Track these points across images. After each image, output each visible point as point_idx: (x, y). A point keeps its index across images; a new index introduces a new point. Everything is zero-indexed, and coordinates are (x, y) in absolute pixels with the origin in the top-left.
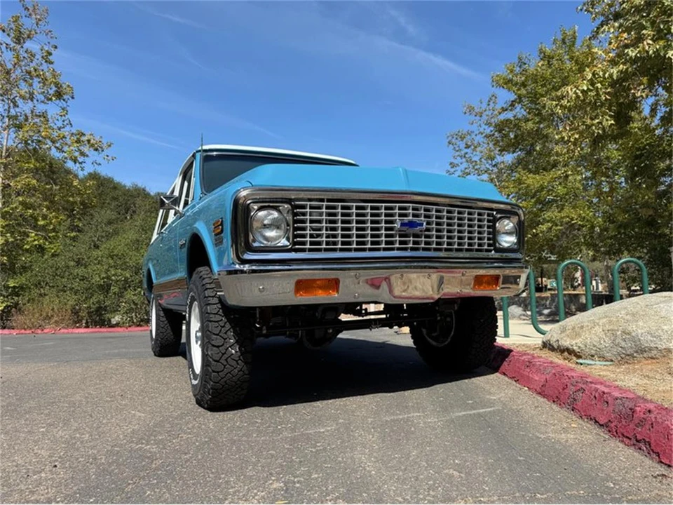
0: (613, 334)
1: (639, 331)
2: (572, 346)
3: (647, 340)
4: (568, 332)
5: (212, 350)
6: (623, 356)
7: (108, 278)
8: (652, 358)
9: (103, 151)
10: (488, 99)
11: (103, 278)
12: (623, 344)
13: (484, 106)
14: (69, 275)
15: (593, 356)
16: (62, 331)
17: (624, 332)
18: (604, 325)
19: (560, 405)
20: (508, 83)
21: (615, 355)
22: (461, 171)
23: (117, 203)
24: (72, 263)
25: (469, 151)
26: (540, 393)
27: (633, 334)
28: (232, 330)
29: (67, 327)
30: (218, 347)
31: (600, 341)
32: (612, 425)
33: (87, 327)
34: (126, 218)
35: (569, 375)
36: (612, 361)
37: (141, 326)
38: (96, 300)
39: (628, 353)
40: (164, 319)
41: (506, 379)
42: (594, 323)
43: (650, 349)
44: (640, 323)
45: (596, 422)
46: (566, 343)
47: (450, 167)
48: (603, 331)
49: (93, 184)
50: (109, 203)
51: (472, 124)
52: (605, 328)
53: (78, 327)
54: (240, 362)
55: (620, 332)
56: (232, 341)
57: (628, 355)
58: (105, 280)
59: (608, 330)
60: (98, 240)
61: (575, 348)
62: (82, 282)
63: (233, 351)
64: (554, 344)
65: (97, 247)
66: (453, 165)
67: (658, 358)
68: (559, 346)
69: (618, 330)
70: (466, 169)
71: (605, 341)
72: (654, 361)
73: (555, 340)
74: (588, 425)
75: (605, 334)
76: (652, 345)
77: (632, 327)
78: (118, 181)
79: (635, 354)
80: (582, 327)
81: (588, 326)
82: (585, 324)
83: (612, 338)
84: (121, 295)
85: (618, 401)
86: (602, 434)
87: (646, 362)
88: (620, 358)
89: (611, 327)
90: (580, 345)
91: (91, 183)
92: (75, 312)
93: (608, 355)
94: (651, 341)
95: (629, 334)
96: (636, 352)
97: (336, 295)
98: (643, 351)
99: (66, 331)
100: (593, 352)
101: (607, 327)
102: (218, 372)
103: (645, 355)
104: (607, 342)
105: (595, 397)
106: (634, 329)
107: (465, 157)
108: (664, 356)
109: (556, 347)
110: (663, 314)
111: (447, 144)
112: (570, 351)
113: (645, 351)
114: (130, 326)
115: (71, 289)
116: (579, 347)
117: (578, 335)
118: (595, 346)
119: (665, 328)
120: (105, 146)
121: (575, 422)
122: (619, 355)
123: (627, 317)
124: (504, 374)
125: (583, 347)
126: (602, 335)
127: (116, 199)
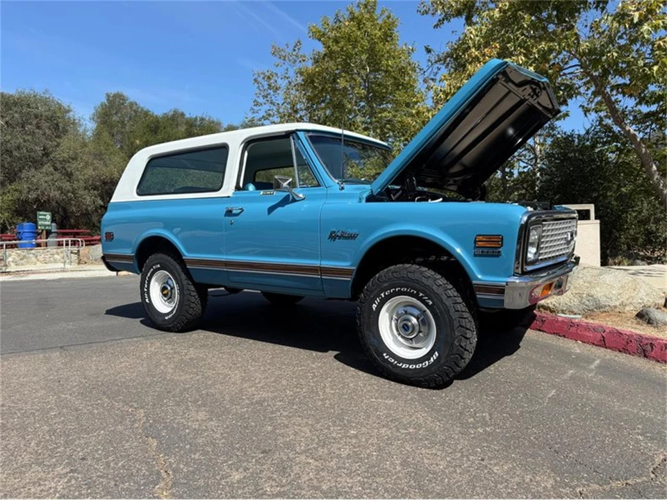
0: (580, 296)
1: (599, 295)
3: (603, 301)
6: (587, 311)
8: (605, 312)
10: (294, 44)
12: (587, 303)
13: (290, 50)
17: (588, 295)
19: (630, 353)
22: (266, 112)
27: (595, 296)
31: (570, 302)
36: (579, 314)
39: (591, 309)
40: (195, 294)
41: (545, 333)
43: (605, 306)
44: (597, 289)
47: (253, 104)
51: (278, 66)
59: (576, 294)
61: (550, 306)
66: (257, 104)
67: (609, 312)
69: (583, 294)
70: (269, 110)
71: (574, 301)
75: (574, 296)
76: (607, 304)
77: (593, 292)
79: (595, 310)
83: (579, 299)
87: (602, 315)
88: (584, 313)
89: (578, 291)
90: (555, 303)
93: (576, 310)
94: (606, 301)
95: (592, 296)
96: (596, 308)
98: (600, 307)
100: (564, 308)
103: (601, 310)
104: (576, 302)
106: (595, 293)
108: (613, 310)
112: (545, 308)
113: (602, 307)
118: (566, 304)
119: (614, 292)
122: (584, 310)
123: (586, 284)
124: (540, 330)
125: (557, 305)
126: (572, 296)
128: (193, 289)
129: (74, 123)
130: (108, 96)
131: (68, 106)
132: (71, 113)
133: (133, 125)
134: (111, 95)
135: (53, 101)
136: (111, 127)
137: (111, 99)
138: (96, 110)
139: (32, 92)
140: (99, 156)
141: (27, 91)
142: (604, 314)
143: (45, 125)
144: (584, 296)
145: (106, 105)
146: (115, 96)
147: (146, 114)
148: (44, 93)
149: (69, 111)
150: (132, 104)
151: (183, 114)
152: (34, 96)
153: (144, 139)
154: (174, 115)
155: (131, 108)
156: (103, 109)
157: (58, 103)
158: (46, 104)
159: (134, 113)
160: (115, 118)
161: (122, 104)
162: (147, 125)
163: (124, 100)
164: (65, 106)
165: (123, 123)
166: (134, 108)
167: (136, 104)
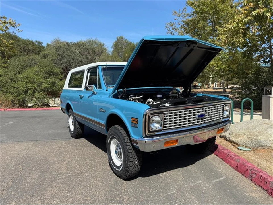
0: (251, 139)
1: (261, 140)
2: (235, 141)
3: (263, 143)
4: (234, 135)
5: (130, 163)
6: (254, 147)
7: (27, 87)
8: (265, 149)
9: (17, 27)
10: (183, 9)
11: (25, 88)
12: (255, 143)
13: (181, 12)
14: (8, 85)
15: (243, 146)
16: (8, 110)
17: (256, 139)
18: (248, 135)
19: (245, 176)
20: (192, 4)
21: (251, 146)
23: (20, 47)
24: (9, 81)
25: (173, 31)
26: (235, 169)
27: (259, 140)
28: (136, 155)
29: (10, 108)
30: (132, 162)
31: (246, 141)
32: (269, 191)
33: (18, 108)
34: (25, 54)
35: (248, 166)
36: (250, 148)
37: (42, 107)
38: (22, 97)
39: (256, 146)
41: (218, 158)
42: (244, 133)
43: (264, 146)
44: (262, 136)
45: (262, 188)
46: (233, 139)
49: (13, 42)
50: (16, 47)
51: (176, 19)
52: (248, 137)
53: (14, 108)
54: (138, 166)
56: (136, 159)
57: (256, 147)
58: (26, 88)
59: (250, 138)
60: (20, 70)
62: (14, 89)
63: (137, 163)
64: (228, 138)
65: (19, 73)
67: (266, 149)
68: (229, 140)
69: (253, 138)
71: (248, 141)
72: (265, 150)
73: (228, 136)
74: (259, 189)
75: (249, 139)
76: (265, 145)
77: (258, 138)
78: (20, 37)
79: (259, 147)
80: (239, 134)
81: (241, 134)
82: (241, 133)
83: (251, 140)
84: (33, 95)
85: (271, 183)
86: (265, 193)
87: (262, 150)
88: (253, 148)
89: (251, 136)
90: (239, 141)
91: (12, 42)
92: (12, 102)
93: (249, 146)
94: (265, 143)
95: (257, 140)
96: (259, 146)
97: (177, 144)
98: (262, 146)
99: (9, 110)
100: (243, 144)
101: (249, 136)
102: (131, 170)
103: (262, 148)
105: (261, 178)
106: (260, 139)
107: (172, 33)
108: (269, 149)
109: (228, 139)
110: (269, 133)
111: (165, 27)
112: (235, 143)
113: (263, 146)
114: (38, 108)
115: (10, 92)
116: (238, 142)
117: (237, 137)
118: (244, 142)
119: (270, 139)
121: (255, 187)
122: (253, 146)
123: (257, 133)
124: (217, 155)
125: (240, 142)
126: (247, 139)
127: (19, 45)
128: (77, 124)
129: (105, 49)
130: (117, 38)
132: (104, 46)
133: (126, 48)
135: (98, 42)
136: (118, 50)
137: (118, 39)
138: (114, 44)
139: (91, 39)
141: (90, 39)
142: (264, 150)
143: (91, 52)
144: (254, 139)
145: (117, 41)
146: (120, 38)
147: (131, 43)
148: (95, 39)
149: (103, 45)
150: (126, 40)
152: (92, 41)
153: (129, 54)
155: (125, 42)
156: (115, 43)
157: (100, 43)
158: (96, 43)
159: (126, 44)
160: (120, 46)
161: (122, 40)
162: (130, 48)
163: (123, 39)
164: (102, 43)
165: (122, 48)
166: (126, 42)
167: (127, 40)
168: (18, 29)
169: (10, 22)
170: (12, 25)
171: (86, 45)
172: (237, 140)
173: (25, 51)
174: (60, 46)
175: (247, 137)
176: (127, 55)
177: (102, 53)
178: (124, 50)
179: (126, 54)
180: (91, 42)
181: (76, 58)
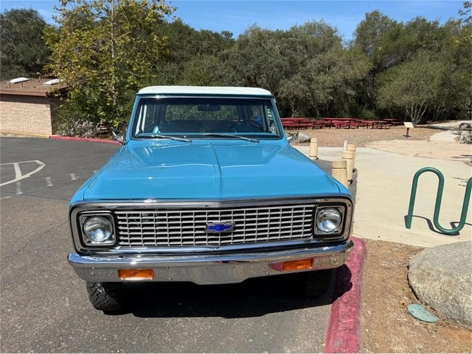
0: (446, 296)
1: (467, 305)
2: (415, 288)
4: (419, 271)
6: (449, 317)
8: (470, 331)
9: (171, 14)
12: (451, 308)
15: (427, 304)
17: (454, 299)
18: (443, 283)
21: (442, 313)
27: (461, 305)
31: (435, 296)
36: (438, 316)
39: (453, 318)
42: (439, 275)
46: (413, 282)
47: (464, 6)
48: (440, 289)
54: (106, 296)
55: (451, 298)
59: (444, 290)
61: (416, 290)
63: (101, 291)
64: (409, 275)
68: (409, 279)
69: (451, 295)
71: (438, 298)
73: (411, 270)
75: (441, 292)
77: (462, 299)
79: (458, 321)
80: (429, 274)
81: (433, 276)
82: (433, 273)
83: (444, 299)
89: (447, 289)
90: (420, 291)
95: (458, 303)
98: (465, 322)
100: (427, 302)
101: (445, 287)
103: (466, 326)
104: (440, 300)
106: (464, 301)
112: (413, 291)
113: (467, 323)
116: (419, 292)
117: (423, 280)
118: (430, 298)
120: (172, 9)
126: (438, 291)
127: (189, 42)
129: (338, 39)
130: (367, 15)
131: (336, 28)
132: (337, 33)
133: (382, 35)
134: (369, 14)
135: (325, 26)
136: (365, 39)
137: (369, 16)
138: (358, 27)
139: (313, 22)
140: (349, 62)
141: (311, 22)
145: (364, 22)
146: (372, 14)
147: (394, 24)
148: (321, 22)
149: (336, 31)
150: (384, 18)
151: (424, 20)
152: (314, 25)
153: (386, 46)
154: (416, 22)
155: (383, 21)
156: (362, 25)
157: (329, 27)
158: (321, 28)
159: (384, 25)
160: (370, 31)
161: (376, 19)
162: (390, 34)
163: (378, 16)
164: (333, 28)
165: (375, 34)
166: (385, 22)
167: (386, 17)
168: (175, 17)
169: (161, 7)
170: (164, 10)
171: (291, 35)
172: (418, 288)
173: (198, 50)
174: (247, 40)
175: (439, 287)
176: (380, 48)
177: (330, 46)
178: (378, 38)
179: (380, 46)
180: (311, 28)
181: (270, 59)
